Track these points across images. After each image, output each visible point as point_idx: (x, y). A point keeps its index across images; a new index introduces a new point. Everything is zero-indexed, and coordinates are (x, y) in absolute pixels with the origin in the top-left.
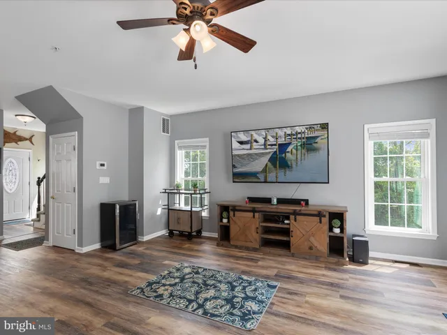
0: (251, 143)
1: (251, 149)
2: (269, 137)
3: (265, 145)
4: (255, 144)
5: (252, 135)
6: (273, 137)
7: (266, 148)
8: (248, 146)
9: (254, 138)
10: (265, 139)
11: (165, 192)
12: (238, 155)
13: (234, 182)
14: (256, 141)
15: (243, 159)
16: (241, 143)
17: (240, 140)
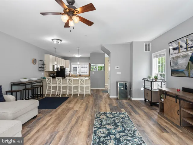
0: (179, 48)
1: (179, 53)
2: (189, 42)
3: (186, 48)
4: (181, 48)
5: (179, 43)
6: (191, 41)
7: (187, 51)
8: (177, 51)
9: (180, 45)
10: (187, 43)
11: (143, 80)
12: (173, 58)
13: (172, 76)
14: (182, 46)
16: (174, 49)
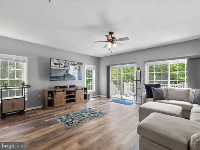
2: (66, 64)
3: (65, 66)
5: (60, 62)
6: (68, 64)
7: (65, 68)
8: (58, 66)
10: (65, 64)
12: (53, 69)
13: (50, 80)
14: (61, 64)
15: (56, 71)
17: (55, 63)
